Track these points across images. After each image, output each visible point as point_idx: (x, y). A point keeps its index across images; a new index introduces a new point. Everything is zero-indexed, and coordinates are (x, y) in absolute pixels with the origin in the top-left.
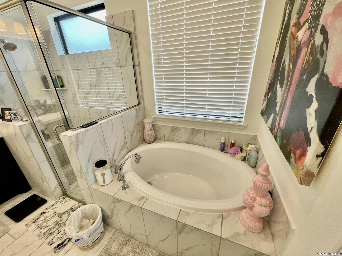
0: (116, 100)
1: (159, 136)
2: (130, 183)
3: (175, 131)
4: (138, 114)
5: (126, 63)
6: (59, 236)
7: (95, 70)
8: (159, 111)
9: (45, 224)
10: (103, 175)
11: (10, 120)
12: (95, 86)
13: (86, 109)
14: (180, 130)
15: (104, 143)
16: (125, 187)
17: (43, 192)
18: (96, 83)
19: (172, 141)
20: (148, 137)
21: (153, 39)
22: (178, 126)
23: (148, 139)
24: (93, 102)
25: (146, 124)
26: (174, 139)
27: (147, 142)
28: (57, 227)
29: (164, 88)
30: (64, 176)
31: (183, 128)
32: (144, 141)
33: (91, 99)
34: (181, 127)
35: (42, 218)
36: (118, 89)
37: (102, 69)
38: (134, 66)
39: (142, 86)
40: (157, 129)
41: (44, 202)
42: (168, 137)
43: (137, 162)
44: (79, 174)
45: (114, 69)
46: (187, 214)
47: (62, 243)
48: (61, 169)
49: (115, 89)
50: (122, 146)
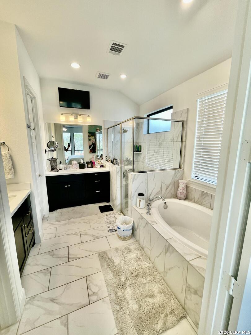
0: (166, 163)
1: (190, 196)
2: (152, 212)
3: (204, 196)
4: (176, 175)
5: (177, 140)
6: (112, 226)
7: (159, 143)
8: (195, 176)
9: (109, 219)
10: (140, 201)
11: (115, 164)
12: (156, 153)
13: (148, 166)
14: (208, 196)
15: (147, 185)
16: (148, 213)
17: (114, 205)
18: (157, 151)
19: (200, 205)
20: (180, 194)
21: (198, 124)
22: (207, 192)
23: (179, 195)
24: (153, 163)
25: (181, 183)
26: (202, 203)
27: (178, 198)
28: (113, 223)
29: (201, 158)
30: (124, 203)
31: (212, 195)
32: (176, 196)
33: (152, 161)
34: (210, 194)
35: (109, 216)
36: (169, 156)
37: (163, 143)
38: (182, 142)
39: (184, 156)
40: (189, 190)
41: (112, 210)
42: (198, 200)
43: (165, 207)
44: (130, 196)
45: (169, 143)
46: (175, 241)
47: (112, 230)
48: (124, 199)
49: (167, 156)
50: (158, 192)
